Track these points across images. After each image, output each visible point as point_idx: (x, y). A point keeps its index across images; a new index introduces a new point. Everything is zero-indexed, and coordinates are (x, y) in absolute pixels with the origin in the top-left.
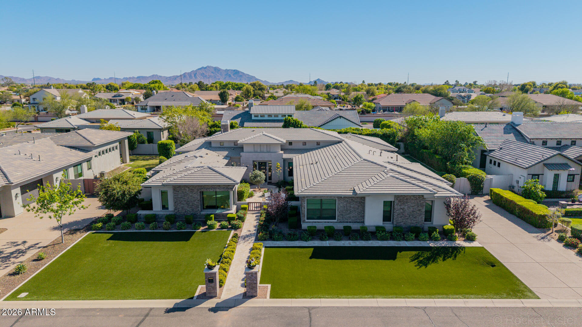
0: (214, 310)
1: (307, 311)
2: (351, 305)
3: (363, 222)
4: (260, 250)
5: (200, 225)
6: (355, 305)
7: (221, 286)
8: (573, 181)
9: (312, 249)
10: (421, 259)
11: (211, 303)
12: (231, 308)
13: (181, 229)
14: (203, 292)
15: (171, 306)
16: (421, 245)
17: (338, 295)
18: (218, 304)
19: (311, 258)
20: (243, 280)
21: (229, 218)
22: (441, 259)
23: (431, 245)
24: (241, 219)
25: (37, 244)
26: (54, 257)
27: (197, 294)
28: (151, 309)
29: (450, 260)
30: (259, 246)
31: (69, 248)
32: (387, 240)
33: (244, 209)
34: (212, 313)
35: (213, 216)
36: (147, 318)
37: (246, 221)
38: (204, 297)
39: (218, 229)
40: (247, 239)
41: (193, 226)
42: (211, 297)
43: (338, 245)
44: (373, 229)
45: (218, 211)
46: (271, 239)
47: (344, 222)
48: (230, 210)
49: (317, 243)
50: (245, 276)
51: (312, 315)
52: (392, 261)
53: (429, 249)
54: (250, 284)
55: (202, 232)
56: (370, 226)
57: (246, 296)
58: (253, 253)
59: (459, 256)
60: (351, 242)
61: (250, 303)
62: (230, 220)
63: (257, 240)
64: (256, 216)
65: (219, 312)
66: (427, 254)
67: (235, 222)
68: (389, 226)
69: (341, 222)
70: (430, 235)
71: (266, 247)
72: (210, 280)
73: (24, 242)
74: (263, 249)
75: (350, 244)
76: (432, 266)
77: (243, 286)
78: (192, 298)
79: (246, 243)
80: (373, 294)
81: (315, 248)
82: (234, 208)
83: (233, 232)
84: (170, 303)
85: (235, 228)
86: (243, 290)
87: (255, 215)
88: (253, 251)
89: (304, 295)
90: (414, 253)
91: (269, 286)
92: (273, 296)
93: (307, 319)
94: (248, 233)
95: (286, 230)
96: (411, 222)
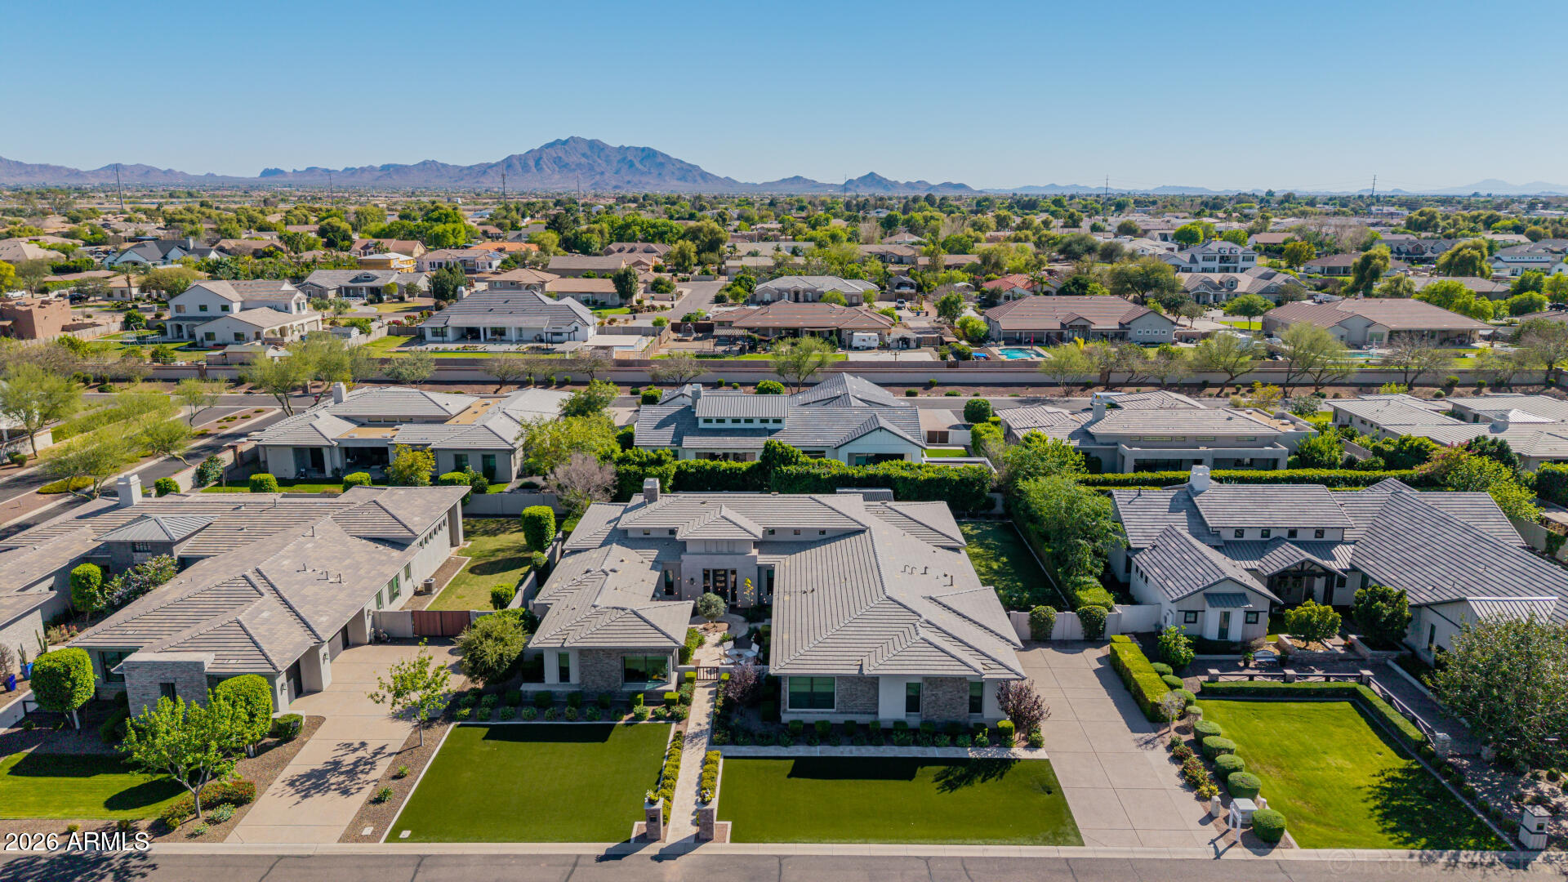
0: (659, 858)
1: (777, 860)
2: (835, 854)
3: (876, 713)
4: (716, 763)
5: (622, 713)
6: (841, 853)
7: (665, 824)
8: (1256, 622)
9: (793, 761)
10: (951, 778)
11: (653, 849)
12: (679, 855)
13: (594, 720)
14: (641, 832)
15: (602, 853)
16: (956, 756)
17: (820, 840)
18: (662, 850)
19: (789, 776)
20: (693, 814)
21: (668, 700)
22: (980, 779)
23: (971, 755)
24: (686, 701)
25: (383, 748)
26: (420, 772)
27: (634, 836)
28: (579, 856)
29: (991, 781)
30: (714, 758)
31: (434, 755)
32: (908, 744)
33: (691, 680)
34: (656, 863)
35: (641, 696)
36: (577, 869)
37: (694, 704)
38: (644, 840)
39: (650, 720)
40: (695, 741)
41: (612, 715)
42: (654, 841)
43: (833, 755)
44: (890, 725)
45: (649, 686)
46: (734, 742)
47: (846, 713)
48: (667, 683)
49: (802, 751)
50: (695, 807)
51: (784, 867)
52: (907, 782)
53: (966, 762)
54: (704, 824)
55: (627, 725)
56: (885, 721)
57: (698, 840)
58: (707, 771)
59: (1008, 774)
60: (854, 748)
61: (705, 849)
62: (669, 703)
63: (712, 743)
64: (710, 693)
65: (665, 862)
66: (961, 770)
67: (676, 709)
68: (914, 721)
69: (842, 713)
70: (973, 737)
71: (725, 757)
72: (653, 818)
73: (363, 744)
74: (721, 761)
75: (851, 752)
76: (963, 792)
77: (694, 823)
78: (629, 841)
79: (695, 749)
80: (865, 837)
81: (799, 760)
82: (674, 676)
83: (674, 727)
84: (601, 848)
85: (678, 718)
86: (694, 830)
87: (708, 690)
88: (707, 767)
89: (775, 838)
90: (942, 768)
91: (729, 824)
92: (734, 840)
93: (776, 872)
94: (697, 729)
95: (757, 725)
96: (949, 715)
